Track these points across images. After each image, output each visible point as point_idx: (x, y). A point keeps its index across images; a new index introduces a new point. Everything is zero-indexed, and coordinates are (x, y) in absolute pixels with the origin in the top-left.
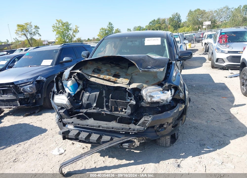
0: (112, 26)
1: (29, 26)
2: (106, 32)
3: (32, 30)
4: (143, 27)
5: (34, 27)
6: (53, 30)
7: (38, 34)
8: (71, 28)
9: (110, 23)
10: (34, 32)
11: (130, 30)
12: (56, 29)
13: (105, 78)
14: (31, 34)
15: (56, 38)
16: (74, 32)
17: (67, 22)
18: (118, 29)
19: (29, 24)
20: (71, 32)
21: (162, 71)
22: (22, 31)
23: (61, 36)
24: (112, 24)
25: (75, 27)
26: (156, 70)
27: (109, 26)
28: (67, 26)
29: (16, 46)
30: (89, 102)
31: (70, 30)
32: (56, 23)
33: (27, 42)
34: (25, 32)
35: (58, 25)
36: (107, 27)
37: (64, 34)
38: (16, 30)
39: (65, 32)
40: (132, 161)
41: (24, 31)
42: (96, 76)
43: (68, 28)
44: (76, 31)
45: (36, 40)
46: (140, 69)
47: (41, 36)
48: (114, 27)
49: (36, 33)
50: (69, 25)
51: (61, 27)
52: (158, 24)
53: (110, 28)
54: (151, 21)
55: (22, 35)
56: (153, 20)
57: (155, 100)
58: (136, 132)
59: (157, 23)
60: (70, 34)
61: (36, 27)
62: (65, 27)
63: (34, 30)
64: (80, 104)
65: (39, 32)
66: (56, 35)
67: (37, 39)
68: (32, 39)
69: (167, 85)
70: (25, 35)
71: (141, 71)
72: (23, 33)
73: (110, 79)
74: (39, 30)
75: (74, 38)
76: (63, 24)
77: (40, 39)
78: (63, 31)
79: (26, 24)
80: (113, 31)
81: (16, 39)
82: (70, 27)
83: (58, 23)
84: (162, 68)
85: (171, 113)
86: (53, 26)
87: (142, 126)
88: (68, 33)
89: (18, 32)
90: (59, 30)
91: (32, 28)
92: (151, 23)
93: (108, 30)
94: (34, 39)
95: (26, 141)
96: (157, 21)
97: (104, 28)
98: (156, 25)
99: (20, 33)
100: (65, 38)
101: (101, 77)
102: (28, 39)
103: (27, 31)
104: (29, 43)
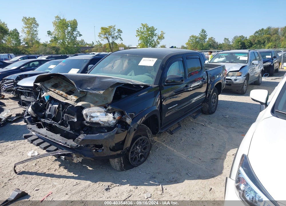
0: (205, 34)
1: (112, 29)
2: (197, 40)
3: (114, 33)
4: (246, 37)
5: (117, 31)
6: (137, 35)
7: (120, 38)
8: (156, 34)
9: (203, 30)
10: (116, 36)
11: (228, 39)
12: (140, 34)
13: (59, 93)
14: (113, 37)
15: (139, 44)
16: (159, 38)
17: (153, 27)
18: (212, 38)
19: (113, 27)
20: (155, 38)
21: (102, 93)
22: (105, 34)
23: (144, 42)
24: (205, 32)
25: (161, 33)
26: (96, 92)
27: (201, 33)
28: (151, 31)
29: (97, 50)
30: (50, 113)
31: (154, 36)
32: (141, 28)
33: (108, 46)
34: (108, 36)
35: (143, 29)
36: (199, 35)
37: (148, 40)
38: (99, 33)
39: (149, 38)
40: (77, 176)
41: (107, 34)
42: (52, 90)
43: (153, 34)
44: (161, 38)
45: (117, 45)
46: (79, 89)
47: (122, 40)
48: (207, 36)
49: (118, 37)
50: (154, 30)
51: (145, 32)
52: (267, 34)
53: (202, 37)
54: (258, 30)
55: (104, 38)
56: (261, 29)
57: (94, 120)
58: (70, 147)
59: (265, 33)
60: (153, 40)
61: (120, 31)
62: (150, 32)
63: (116, 34)
64: (43, 113)
65: (121, 37)
66: (139, 41)
67: (119, 44)
68: (113, 43)
69: (110, 108)
70: (107, 38)
71: (79, 91)
72: (105, 36)
73: (62, 95)
74: (121, 34)
75: (158, 45)
76: (148, 29)
77: (122, 43)
78: (146, 37)
79: (110, 27)
80: (206, 40)
81: (99, 41)
82: (155, 32)
83: (143, 27)
84: (102, 91)
85: (105, 136)
86: (137, 31)
87: (77, 143)
88: (152, 39)
89: (101, 35)
90: (143, 35)
91: (115, 32)
92: (257, 32)
93: (200, 38)
94: (115, 43)
95: (21, 140)
96: (265, 31)
97: (195, 36)
98: (264, 35)
99: (103, 36)
100: (148, 45)
101: (56, 92)
102: (109, 43)
103: (110, 35)
104: (110, 47)
